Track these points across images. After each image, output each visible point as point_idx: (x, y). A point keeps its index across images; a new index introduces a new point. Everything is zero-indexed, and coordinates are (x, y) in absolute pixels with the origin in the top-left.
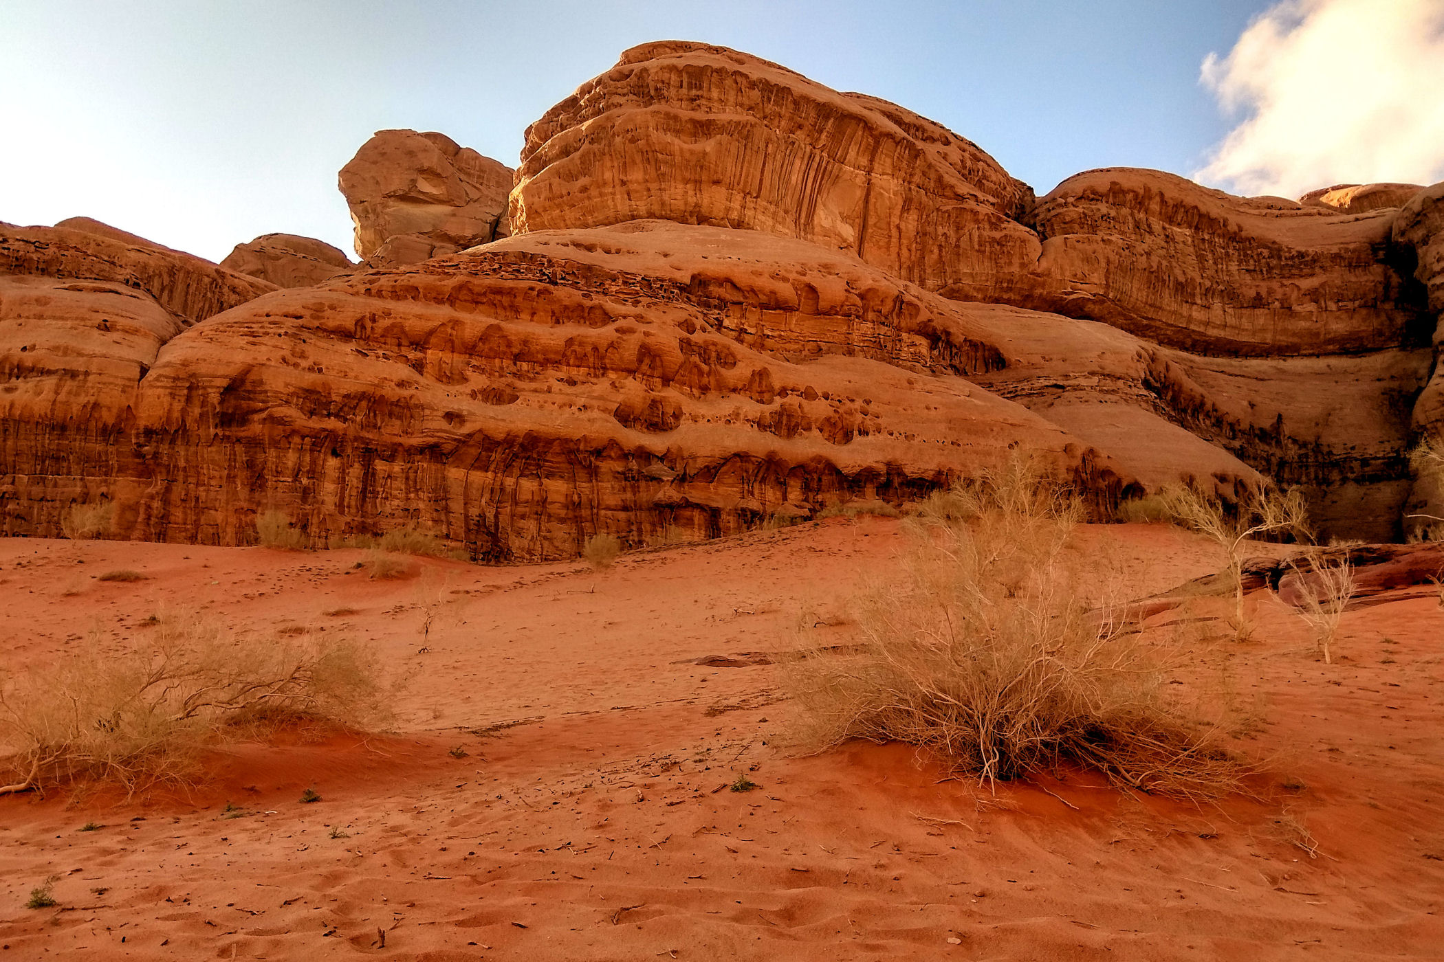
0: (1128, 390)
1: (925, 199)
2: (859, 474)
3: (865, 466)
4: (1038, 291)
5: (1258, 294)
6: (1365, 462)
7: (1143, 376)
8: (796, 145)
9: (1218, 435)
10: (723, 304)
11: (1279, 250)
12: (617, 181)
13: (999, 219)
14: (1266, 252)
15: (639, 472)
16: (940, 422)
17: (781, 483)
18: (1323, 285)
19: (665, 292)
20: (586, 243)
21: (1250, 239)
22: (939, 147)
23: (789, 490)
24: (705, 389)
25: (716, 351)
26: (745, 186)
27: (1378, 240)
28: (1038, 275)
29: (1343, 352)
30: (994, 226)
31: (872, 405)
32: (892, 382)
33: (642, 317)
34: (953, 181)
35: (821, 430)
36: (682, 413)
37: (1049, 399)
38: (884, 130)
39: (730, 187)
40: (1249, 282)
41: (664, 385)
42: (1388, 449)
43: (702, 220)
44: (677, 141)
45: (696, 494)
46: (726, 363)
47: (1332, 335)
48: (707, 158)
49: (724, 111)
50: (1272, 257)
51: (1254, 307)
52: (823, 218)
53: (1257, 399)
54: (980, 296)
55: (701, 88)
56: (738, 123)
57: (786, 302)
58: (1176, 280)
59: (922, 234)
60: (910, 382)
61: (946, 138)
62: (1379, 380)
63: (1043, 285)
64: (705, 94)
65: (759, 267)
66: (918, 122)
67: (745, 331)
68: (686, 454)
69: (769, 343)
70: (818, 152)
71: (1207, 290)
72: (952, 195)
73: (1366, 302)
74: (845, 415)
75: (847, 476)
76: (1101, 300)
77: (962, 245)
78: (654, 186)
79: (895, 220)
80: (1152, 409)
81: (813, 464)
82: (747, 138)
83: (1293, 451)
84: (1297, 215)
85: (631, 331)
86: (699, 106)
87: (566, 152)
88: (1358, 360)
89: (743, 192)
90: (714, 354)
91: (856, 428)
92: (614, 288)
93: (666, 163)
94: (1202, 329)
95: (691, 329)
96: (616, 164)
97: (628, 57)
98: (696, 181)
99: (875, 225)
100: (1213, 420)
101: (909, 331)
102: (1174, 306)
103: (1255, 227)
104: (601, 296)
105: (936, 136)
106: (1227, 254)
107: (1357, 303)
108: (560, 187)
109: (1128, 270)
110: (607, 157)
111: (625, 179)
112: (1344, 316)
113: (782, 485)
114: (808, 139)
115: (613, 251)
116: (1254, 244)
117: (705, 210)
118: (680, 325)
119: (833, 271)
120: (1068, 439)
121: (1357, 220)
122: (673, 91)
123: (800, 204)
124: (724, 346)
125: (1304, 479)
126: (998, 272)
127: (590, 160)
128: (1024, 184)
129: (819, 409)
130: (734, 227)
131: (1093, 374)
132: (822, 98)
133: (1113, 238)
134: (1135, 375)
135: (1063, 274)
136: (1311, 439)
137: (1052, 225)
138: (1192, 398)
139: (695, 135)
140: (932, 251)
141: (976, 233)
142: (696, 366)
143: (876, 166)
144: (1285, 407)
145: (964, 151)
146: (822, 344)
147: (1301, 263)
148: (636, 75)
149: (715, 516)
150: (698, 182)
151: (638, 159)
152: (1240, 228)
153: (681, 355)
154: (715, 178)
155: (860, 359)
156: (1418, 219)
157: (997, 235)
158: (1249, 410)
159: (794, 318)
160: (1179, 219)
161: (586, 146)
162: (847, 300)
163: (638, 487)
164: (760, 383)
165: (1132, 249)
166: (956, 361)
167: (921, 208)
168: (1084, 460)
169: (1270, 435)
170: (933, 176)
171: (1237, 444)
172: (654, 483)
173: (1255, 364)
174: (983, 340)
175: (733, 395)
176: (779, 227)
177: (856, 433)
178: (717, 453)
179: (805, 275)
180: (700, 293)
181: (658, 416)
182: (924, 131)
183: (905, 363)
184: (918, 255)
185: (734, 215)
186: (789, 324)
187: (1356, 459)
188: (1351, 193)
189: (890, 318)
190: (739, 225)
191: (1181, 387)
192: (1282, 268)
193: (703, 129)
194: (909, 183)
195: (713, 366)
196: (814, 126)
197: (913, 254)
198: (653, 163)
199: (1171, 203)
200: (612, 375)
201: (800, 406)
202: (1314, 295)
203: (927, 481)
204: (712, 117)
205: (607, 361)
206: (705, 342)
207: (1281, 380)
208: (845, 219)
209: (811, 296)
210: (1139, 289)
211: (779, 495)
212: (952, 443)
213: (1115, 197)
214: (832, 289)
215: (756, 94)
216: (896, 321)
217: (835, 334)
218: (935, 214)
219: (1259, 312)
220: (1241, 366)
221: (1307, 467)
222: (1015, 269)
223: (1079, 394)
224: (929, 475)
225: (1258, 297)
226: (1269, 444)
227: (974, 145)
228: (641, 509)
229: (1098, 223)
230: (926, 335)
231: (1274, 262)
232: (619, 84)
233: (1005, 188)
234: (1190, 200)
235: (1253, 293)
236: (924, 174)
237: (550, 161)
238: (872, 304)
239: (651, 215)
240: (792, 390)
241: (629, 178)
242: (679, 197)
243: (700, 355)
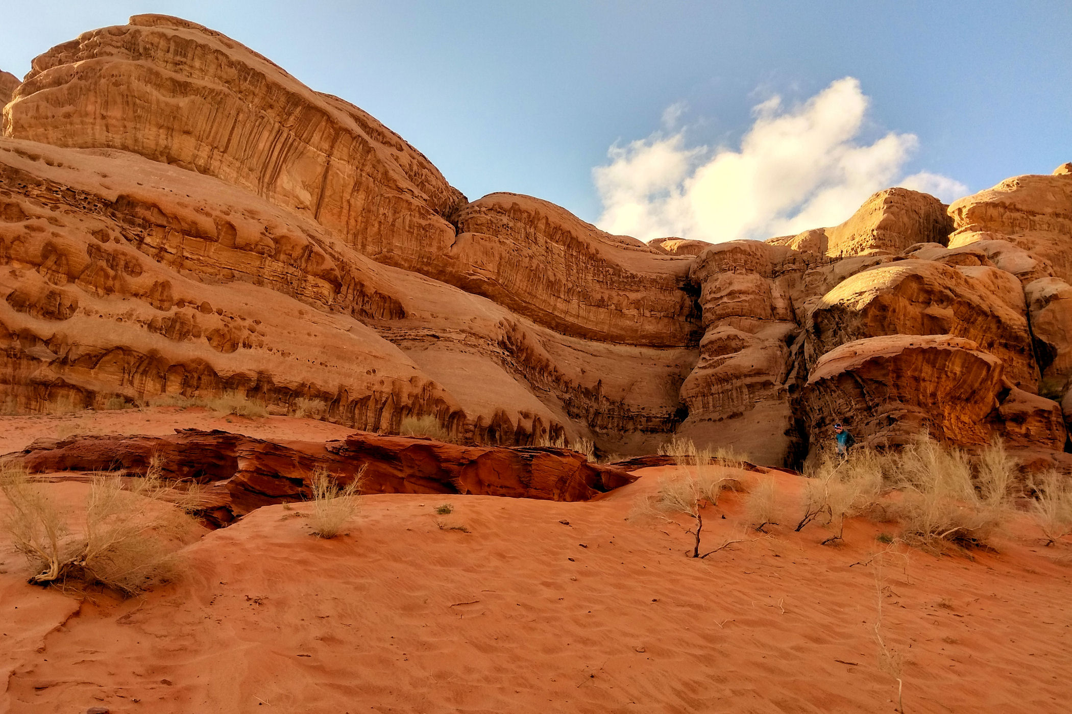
0: (486, 347)
1: (371, 185)
2: (232, 377)
3: (238, 371)
4: (449, 269)
5: (602, 297)
6: (649, 419)
7: (501, 338)
8: (266, 120)
9: (555, 388)
10: (147, 224)
11: (620, 271)
12: (98, 115)
13: (428, 211)
14: (611, 271)
15: (22, 351)
16: (316, 346)
17: (161, 377)
18: (643, 298)
19: (89, 203)
20: (32, 152)
21: (603, 260)
22: (394, 151)
23: (168, 383)
24: (109, 290)
25: (125, 260)
26: (213, 141)
27: (681, 275)
28: (450, 257)
29: (652, 345)
30: (423, 216)
31: (261, 326)
32: (286, 311)
33: (56, 221)
34: (395, 176)
35: (209, 339)
36: (77, 307)
37: (426, 344)
38: (343, 125)
39: (199, 139)
40: (597, 289)
41: (69, 281)
42: (664, 412)
43: (171, 160)
44: (155, 93)
45: (73, 377)
46: (132, 271)
47: (645, 333)
48: (180, 111)
49: (203, 79)
50: (615, 275)
51: (599, 306)
52: (285, 181)
53: (587, 368)
54: (406, 265)
55: (185, 56)
56: (212, 91)
57: (206, 233)
58: (548, 278)
59: (367, 210)
60: (301, 313)
61: (400, 145)
62: (668, 366)
63: (453, 265)
64: (189, 62)
65: (186, 200)
66: (380, 129)
67: (166, 251)
68: (70, 341)
69: (188, 263)
70: (286, 130)
71: (569, 290)
72: (394, 187)
73: (668, 314)
74: (233, 330)
75: (222, 378)
76: (494, 283)
77: (397, 224)
78: (130, 125)
79: (347, 196)
80: (500, 363)
81: (194, 365)
82: (220, 103)
83: (605, 406)
84: (637, 250)
85: (41, 229)
86: (181, 70)
87: (58, 82)
88: (659, 352)
89: (212, 146)
90: (122, 263)
91: (241, 341)
92: (36, 192)
93: (143, 108)
94: (563, 316)
95: (105, 238)
96: (99, 100)
97: (134, 20)
98: (168, 128)
99: (330, 196)
100: (554, 378)
101: (315, 275)
102: (545, 297)
103: (608, 253)
104: (21, 197)
105: (393, 142)
106: (587, 267)
107: (662, 314)
108: (46, 109)
109: (515, 266)
110: (92, 94)
111: (105, 114)
112: (654, 321)
113: (163, 380)
114: (278, 119)
115: (55, 164)
116: (604, 264)
117: (174, 153)
118: (94, 233)
119: (256, 217)
120: (414, 373)
121: (672, 259)
122: (160, 54)
123: (265, 167)
124: (134, 257)
125: (610, 426)
126: (420, 250)
127: (76, 92)
128: (462, 194)
129: (212, 321)
130: (200, 172)
131: (463, 331)
132: (292, 88)
133: (508, 242)
134: (494, 337)
135: (467, 260)
136: (619, 399)
137: (468, 224)
138: (540, 361)
139: (173, 91)
140: (373, 225)
141: (408, 218)
142: (102, 269)
143: (335, 152)
144: (605, 375)
145: (414, 158)
146: (236, 273)
147: (632, 282)
148: (130, 34)
149: (90, 397)
150: (170, 130)
151: (119, 100)
152: (597, 252)
153: (87, 257)
154: (186, 129)
155: (267, 290)
156: (703, 264)
157: (424, 223)
158: (581, 374)
159: (213, 247)
160: (557, 238)
161: (75, 80)
162: (261, 239)
163: (20, 364)
164: (162, 292)
165: (520, 252)
166: (367, 307)
167: (368, 191)
168: (424, 389)
169: (592, 393)
170: (381, 169)
171: (567, 396)
172: (35, 362)
173: (596, 345)
174: (390, 295)
175: (134, 299)
176: (243, 181)
177: (241, 345)
178: (100, 343)
179: (228, 214)
180: (126, 212)
181: (55, 306)
182: (384, 137)
183: (306, 299)
184: (362, 226)
185: (201, 162)
186: (208, 251)
187: (644, 417)
188: (679, 243)
189: (298, 261)
190: (205, 171)
191: (532, 351)
192: (620, 283)
193: (181, 88)
194: (361, 170)
195: (119, 272)
196: (284, 108)
197: (359, 224)
198: (131, 106)
199: (552, 225)
200: (16, 265)
201: (193, 317)
202: (637, 304)
203: (290, 390)
204: (189, 80)
205: (12, 252)
206: (115, 251)
207: (608, 358)
208: (306, 186)
209: (230, 232)
210: (521, 281)
211: (158, 386)
212: (321, 364)
213: (514, 214)
214: (250, 230)
215: (233, 72)
216: (303, 265)
217: (248, 266)
218: (379, 198)
219: (601, 310)
220: (586, 345)
221: (613, 418)
222: (434, 250)
223: (448, 343)
224: (293, 386)
225: (602, 300)
226: (590, 399)
227: (423, 156)
228: (19, 383)
229: (500, 230)
230: (331, 281)
231: (616, 278)
232: (114, 38)
233: (442, 192)
234: (566, 226)
235: (599, 297)
236: (374, 167)
237: (44, 87)
238: (284, 248)
239: (125, 148)
240: (190, 303)
241: (109, 114)
242: (151, 138)
243: (108, 261)
